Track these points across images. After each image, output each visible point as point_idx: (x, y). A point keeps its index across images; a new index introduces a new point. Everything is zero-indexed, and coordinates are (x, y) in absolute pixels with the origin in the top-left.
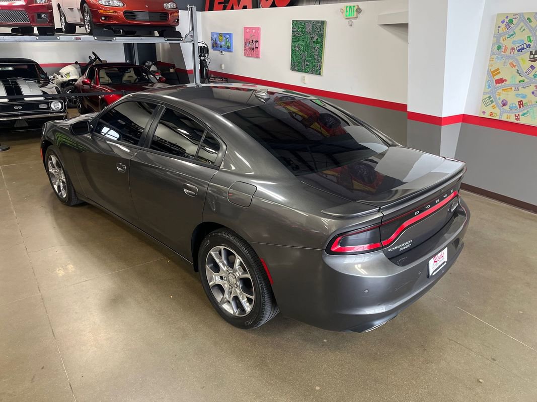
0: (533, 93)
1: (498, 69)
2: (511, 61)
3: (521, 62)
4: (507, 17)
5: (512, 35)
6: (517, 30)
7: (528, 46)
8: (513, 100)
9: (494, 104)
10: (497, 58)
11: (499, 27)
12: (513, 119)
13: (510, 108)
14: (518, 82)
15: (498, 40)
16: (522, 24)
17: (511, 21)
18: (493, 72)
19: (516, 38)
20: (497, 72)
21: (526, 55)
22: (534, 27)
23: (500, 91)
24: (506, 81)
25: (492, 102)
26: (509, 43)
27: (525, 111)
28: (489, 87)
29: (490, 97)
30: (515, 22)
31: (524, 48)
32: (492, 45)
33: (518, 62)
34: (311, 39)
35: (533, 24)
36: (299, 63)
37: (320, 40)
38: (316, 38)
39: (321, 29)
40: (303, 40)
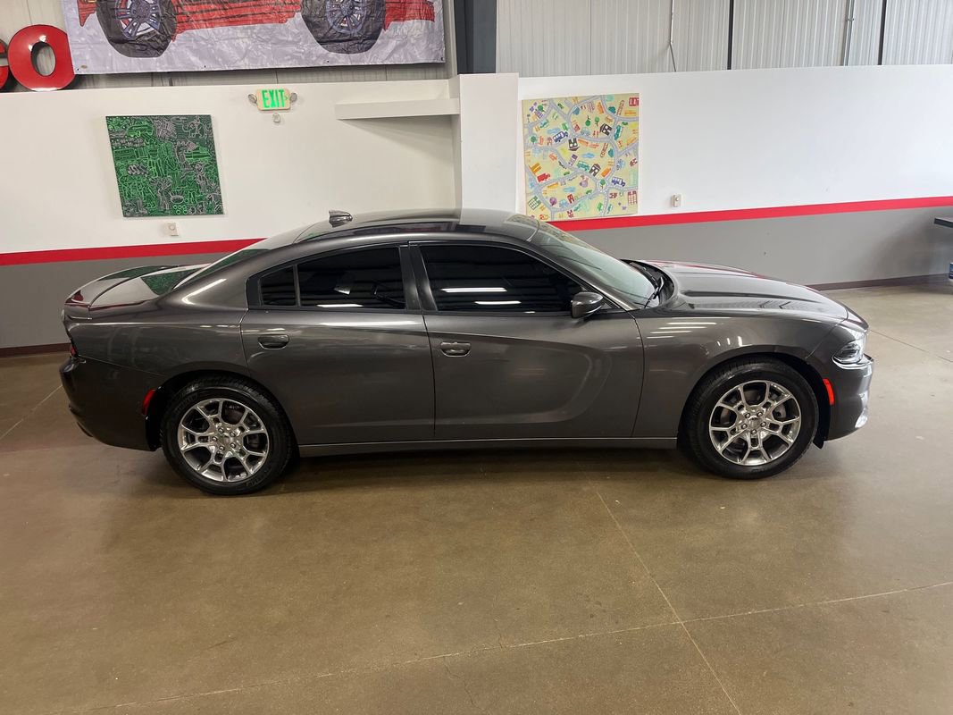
0: (581, 184)
1: (538, 164)
2: (550, 153)
3: (561, 153)
4: (535, 104)
5: (545, 124)
6: (550, 118)
7: (566, 134)
8: (562, 196)
9: (542, 204)
10: (534, 151)
11: (528, 116)
12: (566, 218)
13: (561, 205)
14: (562, 175)
15: (530, 132)
16: (553, 111)
17: (541, 108)
18: (532, 169)
19: (550, 127)
20: (536, 168)
21: (565, 145)
22: (567, 113)
23: (545, 188)
24: (549, 176)
25: (539, 203)
26: (543, 133)
27: (577, 206)
28: (532, 186)
29: (536, 198)
30: (545, 109)
31: (561, 138)
32: (525, 137)
33: (558, 153)
34: (179, 150)
35: (566, 110)
36: (149, 199)
37: (204, 151)
38: (192, 147)
39: (202, 132)
40: (153, 153)
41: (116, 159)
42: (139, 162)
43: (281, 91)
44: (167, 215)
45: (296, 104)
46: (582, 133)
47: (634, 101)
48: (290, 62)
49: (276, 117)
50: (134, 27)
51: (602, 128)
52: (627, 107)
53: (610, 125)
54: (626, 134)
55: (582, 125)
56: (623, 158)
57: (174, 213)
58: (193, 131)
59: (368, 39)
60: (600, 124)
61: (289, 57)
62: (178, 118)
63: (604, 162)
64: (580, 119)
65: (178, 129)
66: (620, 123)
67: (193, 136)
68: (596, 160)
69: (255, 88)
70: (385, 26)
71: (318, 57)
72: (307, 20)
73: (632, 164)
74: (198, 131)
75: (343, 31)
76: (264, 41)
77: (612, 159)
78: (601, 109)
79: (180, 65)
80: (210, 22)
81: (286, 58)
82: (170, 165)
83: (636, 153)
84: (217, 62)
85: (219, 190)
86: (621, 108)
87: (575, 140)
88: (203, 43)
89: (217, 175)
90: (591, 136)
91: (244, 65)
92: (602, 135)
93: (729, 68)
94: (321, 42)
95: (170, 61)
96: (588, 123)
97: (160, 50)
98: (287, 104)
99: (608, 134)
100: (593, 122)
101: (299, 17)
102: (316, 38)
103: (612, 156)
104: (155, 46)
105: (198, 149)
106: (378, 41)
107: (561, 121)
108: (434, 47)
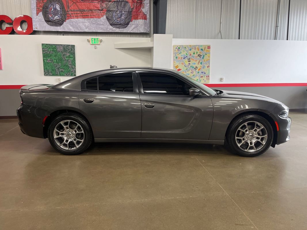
1: (178, 66)
2: (181, 62)
3: (185, 62)
4: (177, 47)
5: (180, 53)
6: (182, 51)
7: (187, 57)
10: (177, 61)
11: (175, 50)
14: (185, 70)
15: (176, 55)
16: (183, 49)
17: (179, 48)
18: (176, 67)
19: (182, 54)
21: (186, 60)
22: (187, 50)
24: (181, 69)
26: (180, 56)
30: (180, 48)
31: (185, 58)
32: (174, 57)
33: (184, 62)
34: (64, 55)
35: (187, 49)
36: (53, 70)
37: (72, 56)
38: (68, 54)
39: (72, 50)
40: (56, 56)
41: (44, 57)
42: (51, 58)
43: (98, 39)
44: (58, 76)
45: (102, 43)
46: (192, 56)
47: (209, 47)
48: (101, 30)
49: (95, 47)
50: (53, 17)
51: (199, 55)
52: (206, 49)
53: (201, 54)
54: (206, 57)
55: (192, 54)
56: (205, 65)
57: (60, 75)
58: (69, 50)
59: (126, 25)
60: (198, 54)
61: (101, 29)
62: (64, 45)
63: (199, 66)
64: (191, 52)
65: (64, 49)
66: (204, 54)
67: (69, 51)
68: (196, 65)
69: (89, 37)
70: (131, 21)
71: (110, 29)
72: (107, 18)
73: (208, 67)
74: (70, 50)
75: (118, 22)
76: (93, 23)
77: (201, 65)
78: (198, 50)
79: (67, 29)
80: (77, 17)
81: (100, 29)
82: (61, 60)
83: (209, 64)
84: (78, 29)
85: (75, 69)
86: (205, 49)
87: (190, 59)
88: (74, 23)
89: (75, 64)
90: (195, 57)
91: (87, 30)
92: (199, 57)
93: (239, 39)
94: (111, 25)
95: (64, 28)
96: (194, 53)
97: (61, 24)
98: (99, 43)
99: (200, 57)
100: (195, 53)
101: (105, 17)
102: (110, 23)
103: (201, 64)
104: (60, 23)
105: (70, 55)
106: (129, 25)
107: (185, 52)
108: (146, 28)
